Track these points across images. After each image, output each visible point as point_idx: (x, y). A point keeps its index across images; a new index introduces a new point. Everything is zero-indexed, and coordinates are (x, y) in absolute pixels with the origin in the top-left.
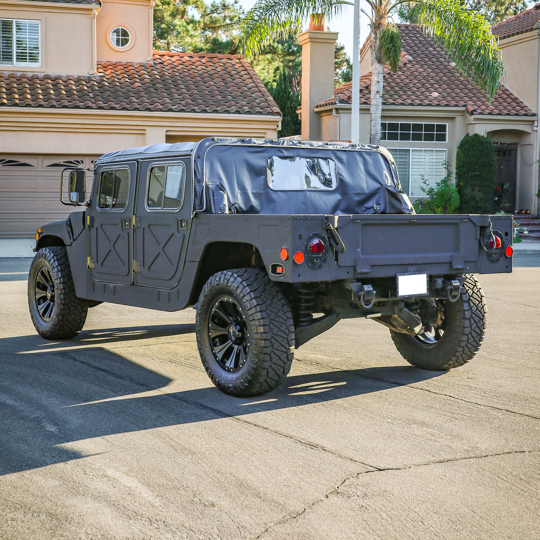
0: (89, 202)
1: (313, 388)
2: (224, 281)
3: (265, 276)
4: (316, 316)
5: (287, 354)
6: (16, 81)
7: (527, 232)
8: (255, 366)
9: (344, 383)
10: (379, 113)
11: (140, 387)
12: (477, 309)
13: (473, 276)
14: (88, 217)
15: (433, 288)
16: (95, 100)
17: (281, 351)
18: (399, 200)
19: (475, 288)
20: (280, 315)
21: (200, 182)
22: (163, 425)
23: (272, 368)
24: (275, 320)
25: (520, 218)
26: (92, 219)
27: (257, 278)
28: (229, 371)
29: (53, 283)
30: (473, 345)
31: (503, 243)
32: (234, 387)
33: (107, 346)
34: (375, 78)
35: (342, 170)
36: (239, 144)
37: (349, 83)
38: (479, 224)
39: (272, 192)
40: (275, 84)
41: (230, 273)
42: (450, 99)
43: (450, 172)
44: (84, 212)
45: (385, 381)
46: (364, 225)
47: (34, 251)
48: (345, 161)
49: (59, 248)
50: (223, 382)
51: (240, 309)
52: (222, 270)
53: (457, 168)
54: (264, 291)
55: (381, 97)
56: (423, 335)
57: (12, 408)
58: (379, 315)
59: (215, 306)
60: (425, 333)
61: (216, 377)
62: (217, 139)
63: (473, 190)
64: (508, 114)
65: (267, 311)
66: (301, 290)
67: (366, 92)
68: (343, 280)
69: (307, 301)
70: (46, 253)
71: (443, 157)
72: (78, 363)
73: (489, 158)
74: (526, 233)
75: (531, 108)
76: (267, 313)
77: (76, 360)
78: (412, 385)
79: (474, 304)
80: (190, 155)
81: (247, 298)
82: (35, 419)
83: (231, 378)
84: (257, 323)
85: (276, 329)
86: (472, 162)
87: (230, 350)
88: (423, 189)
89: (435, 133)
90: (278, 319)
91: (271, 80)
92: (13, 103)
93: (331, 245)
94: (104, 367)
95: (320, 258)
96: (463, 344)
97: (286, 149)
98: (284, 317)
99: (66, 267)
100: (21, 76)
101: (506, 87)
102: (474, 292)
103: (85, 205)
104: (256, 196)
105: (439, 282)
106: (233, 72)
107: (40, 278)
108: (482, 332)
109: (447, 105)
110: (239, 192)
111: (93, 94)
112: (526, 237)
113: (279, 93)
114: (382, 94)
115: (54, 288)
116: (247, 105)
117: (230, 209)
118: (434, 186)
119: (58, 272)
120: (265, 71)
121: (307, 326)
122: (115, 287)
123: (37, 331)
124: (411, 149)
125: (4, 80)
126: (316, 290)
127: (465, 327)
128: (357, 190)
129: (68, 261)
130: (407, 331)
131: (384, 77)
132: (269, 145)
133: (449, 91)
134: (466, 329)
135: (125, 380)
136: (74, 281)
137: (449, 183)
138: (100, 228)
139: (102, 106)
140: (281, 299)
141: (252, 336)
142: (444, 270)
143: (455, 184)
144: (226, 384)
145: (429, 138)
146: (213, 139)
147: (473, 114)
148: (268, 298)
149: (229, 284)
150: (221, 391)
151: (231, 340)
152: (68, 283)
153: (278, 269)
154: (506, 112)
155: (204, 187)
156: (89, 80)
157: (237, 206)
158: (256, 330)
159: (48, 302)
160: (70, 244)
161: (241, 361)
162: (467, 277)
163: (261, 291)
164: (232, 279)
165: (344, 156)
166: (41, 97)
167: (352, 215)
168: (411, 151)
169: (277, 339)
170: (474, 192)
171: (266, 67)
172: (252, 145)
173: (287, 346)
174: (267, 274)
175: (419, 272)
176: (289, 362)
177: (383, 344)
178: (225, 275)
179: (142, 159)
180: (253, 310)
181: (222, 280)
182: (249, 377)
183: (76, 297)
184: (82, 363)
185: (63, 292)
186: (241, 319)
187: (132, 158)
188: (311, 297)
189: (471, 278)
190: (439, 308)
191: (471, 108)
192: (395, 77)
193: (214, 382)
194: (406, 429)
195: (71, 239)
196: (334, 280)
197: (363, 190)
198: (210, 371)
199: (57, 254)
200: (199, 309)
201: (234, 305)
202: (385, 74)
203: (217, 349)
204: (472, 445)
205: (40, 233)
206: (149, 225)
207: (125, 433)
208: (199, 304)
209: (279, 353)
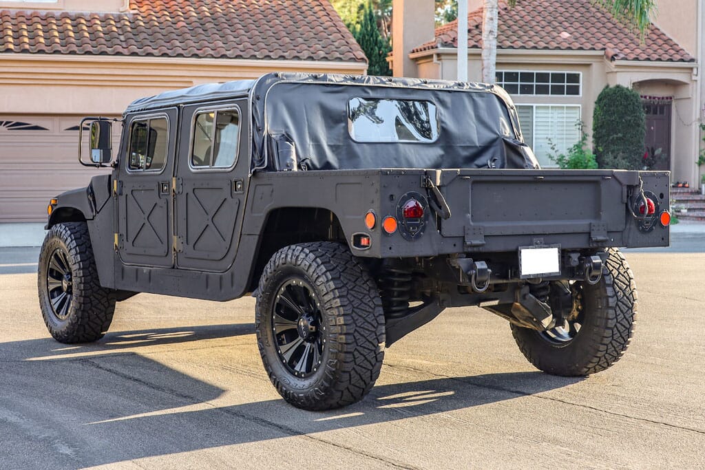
0: (116, 163)
1: (410, 399)
2: (291, 258)
3: (345, 251)
4: (413, 304)
5: (375, 353)
6: (25, 21)
7: (686, 211)
8: (334, 369)
9: (452, 393)
10: (493, 59)
11: (184, 400)
12: (625, 295)
13: (618, 253)
14: (115, 181)
15: (567, 266)
16: (127, 44)
17: (368, 349)
18: (521, 155)
19: (621, 267)
20: (366, 301)
21: (260, 130)
22: (213, 445)
23: (356, 372)
24: (359, 309)
25: (676, 193)
26: (121, 183)
27: (335, 254)
28: (299, 376)
29: (70, 269)
30: (619, 343)
31: (657, 208)
32: (307, 398)
33: (142, 351)
34: (487, 15)
35: (445, 117)
36: (310, 81)
37: (454, 22)
38: (625, 182)
39: (355, 144)
40: (359, 27)
41: (300, 248)
42: (584, 40)
43: (586, 135)
44: (110, 176)
45: (504, 390)
46: (475, 183)
47: (45, 229)
48: (449, 105)
49: (77, 224)
50: (292, 392)
51: (313, 295)
52: (289, 244)
53: (595, 129)
54: (345, 269)
55: (496, 38)
56: (554, 331)
57: (15, 427)
58: (496, 303)
59: (280, 292)
60: (556, 328)
61: (283, 386)
62: (282, 75)
63: (615, 158)
64: (659, 60)
65: (349, 296)
66: (394, 270)
67: (476, 32)
68: (448, 255)
69: (402, 284)
70: (61, 230)
71: (577, 116)
72: (103, 371)
73: (636, 116)
74: (684, 211)
75: (688, 52)
76: (348, 299)
77: (101, 368)
78: (540, 394)
79: (620, 289)
80: (247, 96)
81: (323, 279)
82: (44, 440)
83: (301, 385)
84: (335, 312)
85: (361, 320)
86: (613, 120)
87: (301, 349)
88: (550, 157)
89: (565, 85)
90: (363, 306)
91: (354, 22)
92: (22, 48)
93: (431, 208)
94: (136, 376)
95: (418, 226)
96: (606, 341)
97: (371, 88)
98: (370, 304)
99: (86, 248)
100: (31, 15)
101: (657, 25)
102: (619, 273)
103: (111, 166)
104: (334, 149)
105: (575, 257)
106: (305, 8)
107: (53, 264)
108: (631, 325)
109: (581, 49)
110: (311, 143)
111: (125, 37)
112: (684, 217)
113: (364, 36)
114: (496, 34)
115: (71, 275)
116: (323, 49)
117: (299, 167)
118: (565, 152)
119: (76, 255)
120: (346, 10)
121: (401, 316)
122: (150, 271)
123: (51, 332)
124: (535, 105)
125: (10, 20)
126: (413, 269)
127: (609, 319)
128: (464, 143)
129: (89, 240)
130: (532, 324)
131: (499, 13)
132: (349, 83)
133: (583, 30)
134: (610, 321)
135: (163, 390)
136: (97, 266)
137: (584, 148)
138: (130, 196)
139: (135, 51)
140: (368, 281)
141: (329, 329)
142: (581, 243)
143: (592, 150)
144: (295, 394)
145: (558, 90)
146: (276, 76)
147: (614, 60)
148: (350, 280)
149: (299, 263)
150: (289, 403)
151: (302, 336)
152: (90, 269)
153: (362, 240)
154: (657, 57)
155: (266, 137)
156: (119, 19)
157: (309, 163)
158: (335, 320)
159: (64, 294)
160: (92, 218)
161: (315, 363)
162: (610, 254)
163: (341, 270)
164: (302, 256)
165: (447, 98)
166: (57, 40)
167: (459, 170)
168: (534, 108)
169: (362, 333)
170: (616, 160)
171: (348, 4)
172: (328, 82)
173: (375, 342)
174: (348, 249)
175: (548, 245)
176: (378, 364)
177: (501, 346)
178: (294, 250)
179: (184, 104)
180: (331, 296)
181: (289, 256)
182: (327, 385)
183: (100, 286)
184: (108, 371)
185: (83, 281)
186: (315, 309)
187: (172, 103)
188: (407, 280)
189: (616, 256)
190: (574, 295)
191: (611, 52)
192: (514, 13)
193: (281, 392)
194: (532, 447)
195: (93, 211)
196: (437, 255)
197: (473, 142)
198: (274, 377)
199: (75, 231)
200: (259, 296)
201: (305, 289)
202: (500, 10)
203: (283, 349)
204: (621, 466)
205: (54, 205)
206: (194, 189)
207: (163, 456)
208: (259, 291)
209: (365, 352)
